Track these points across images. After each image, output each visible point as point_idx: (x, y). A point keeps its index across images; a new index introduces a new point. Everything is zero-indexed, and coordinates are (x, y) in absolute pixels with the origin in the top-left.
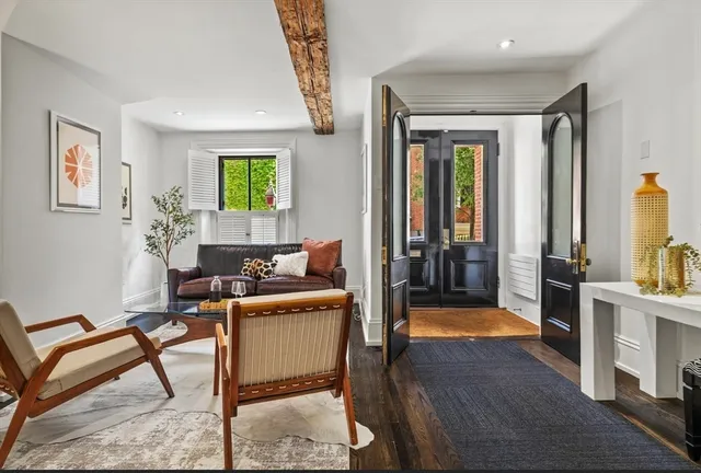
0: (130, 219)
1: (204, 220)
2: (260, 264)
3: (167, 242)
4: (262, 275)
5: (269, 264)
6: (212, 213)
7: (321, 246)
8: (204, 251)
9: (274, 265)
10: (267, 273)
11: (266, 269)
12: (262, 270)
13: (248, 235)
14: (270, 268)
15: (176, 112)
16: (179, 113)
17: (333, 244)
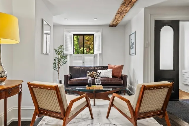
2: (94, 74)
3: (59, 65)
5: (98, 73)
6: (70, 55)
7: (115, 67)
9: (100, 74)
10: (98, 77)
11: (97, 75)
12: (96, 76)
13: (83, 63)
14: (99, 75)
15: (65, 19)
16: (66, 19)
17: (120, 66)
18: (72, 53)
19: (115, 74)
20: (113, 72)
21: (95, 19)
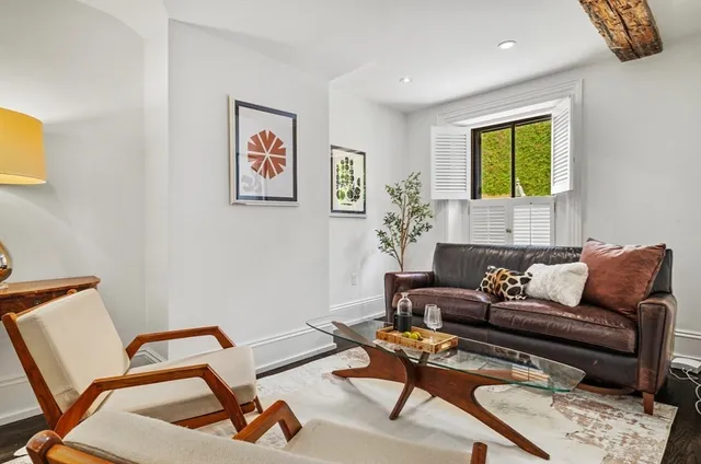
0: (364, 212)
1: (452, 212)
2: (504, 277)
3: (402, 239)
4: (506, 294)
5: (518, 278)
6: (463, 203)
7: (615, 254)
8: (443, 251)
9: (525, 281)
10: (512, 292)
11: (510, 286)
12: (505, 286)
13: (509, 231)
14: (519, 284)
15: (402, 80)
16: (407, 80)
17: (644, 251)
18: (467, 195)
19: (602, 291)
20: (595, 280)
21: (504, 46)
